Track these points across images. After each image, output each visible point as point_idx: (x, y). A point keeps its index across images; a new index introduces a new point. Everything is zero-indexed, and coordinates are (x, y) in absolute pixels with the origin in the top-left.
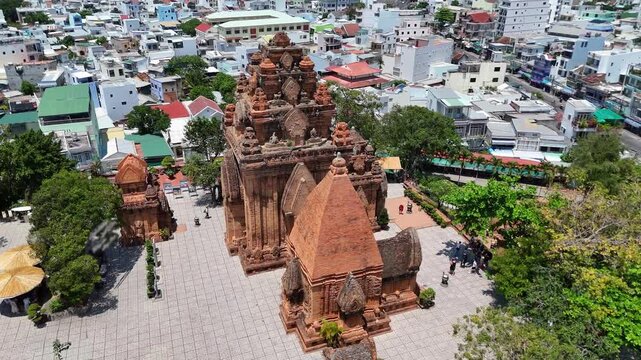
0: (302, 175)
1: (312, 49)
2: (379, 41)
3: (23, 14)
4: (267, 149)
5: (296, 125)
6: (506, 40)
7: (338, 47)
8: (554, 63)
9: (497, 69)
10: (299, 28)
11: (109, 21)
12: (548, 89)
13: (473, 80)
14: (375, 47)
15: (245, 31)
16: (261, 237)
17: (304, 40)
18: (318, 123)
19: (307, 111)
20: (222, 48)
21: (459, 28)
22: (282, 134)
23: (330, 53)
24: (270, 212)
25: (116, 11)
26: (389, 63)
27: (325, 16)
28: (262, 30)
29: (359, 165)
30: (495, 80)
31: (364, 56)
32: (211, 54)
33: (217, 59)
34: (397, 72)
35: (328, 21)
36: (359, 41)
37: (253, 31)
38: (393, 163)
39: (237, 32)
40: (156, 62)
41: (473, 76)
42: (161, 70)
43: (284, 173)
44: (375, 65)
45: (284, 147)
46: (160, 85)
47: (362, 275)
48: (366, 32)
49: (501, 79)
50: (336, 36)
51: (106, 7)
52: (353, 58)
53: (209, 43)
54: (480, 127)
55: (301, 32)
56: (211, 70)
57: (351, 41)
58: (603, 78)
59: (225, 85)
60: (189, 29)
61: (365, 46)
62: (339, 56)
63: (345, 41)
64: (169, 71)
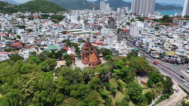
0: (90, 54)
1: (91, 37)
2: (104, 36)
3: (27, 29)
4: (87, 52)
5: (90, 49)
6: (130, 36)
7: (96, 37)
8: (136, 41)
9: (124, 42)
10: (88, 33)
11: (46, 31)
12: (135, 46)
13: (120, 44)
14: (103, 37)
15: (77, 34)
16: (86, 61)
17: (89, 36)
18: (92, 49)
19: (91, 48)
20: (73, 37)
21: (122, 33)
22: (88, 50)
23: (94, 39)
24: (87, 58)
25: (46, 28)
26: (105, 41)
27: (93, 30)
28: (80, 34)
29: (96, 54)
30: (124, 44)
31: (100, 39)
32: (71, 39)
33: (72, 40)
34: (107, 42)
35: (94, 31)
36: (100, 36)
37: (78, 34)
38: (101, 55)
39: (75, 34)
40: (60, 40)
41: (120, 43)
42: (61, 42)
43: (88, 54)
44: (102, 41)
45: (88, 51)
46: (63, 45)
47: (96, 62)
48: (102, 34)
49: (125, 44)
50: (95, 35)
51: (43, 27)
52: (98, 40)
53: (70, 36)
54: (118, 52)
55: (88, 34)
56: (71, 42)
57: (99, 36)
58: (144, 44)
59: (75, 45)
60: (64, 33)
61: (101, 37)
62: (96, 39)
63: (97, 36)
64: (63, 42)
